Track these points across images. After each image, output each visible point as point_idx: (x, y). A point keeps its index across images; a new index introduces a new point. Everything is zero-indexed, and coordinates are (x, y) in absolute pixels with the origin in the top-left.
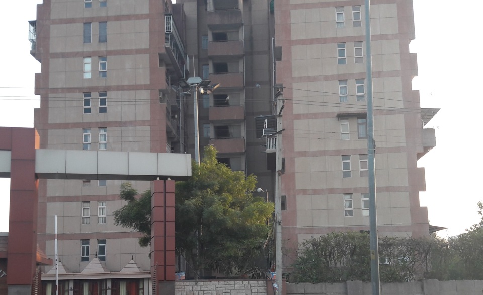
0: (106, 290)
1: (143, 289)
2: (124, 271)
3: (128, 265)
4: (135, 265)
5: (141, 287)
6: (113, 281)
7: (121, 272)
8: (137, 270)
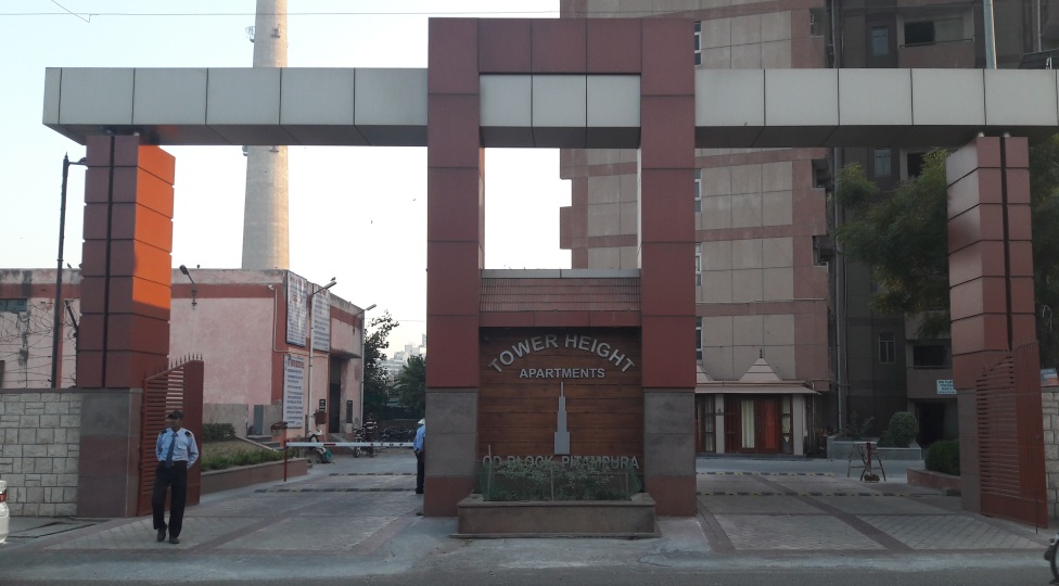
0: (713, 415)
1: (791, 415)
2: (746, 378)
3: (754, 369)
4: (768, 369)
5: (786, 410)
6: (727, 397)
7: (741, 381)
8: (774, 378)
